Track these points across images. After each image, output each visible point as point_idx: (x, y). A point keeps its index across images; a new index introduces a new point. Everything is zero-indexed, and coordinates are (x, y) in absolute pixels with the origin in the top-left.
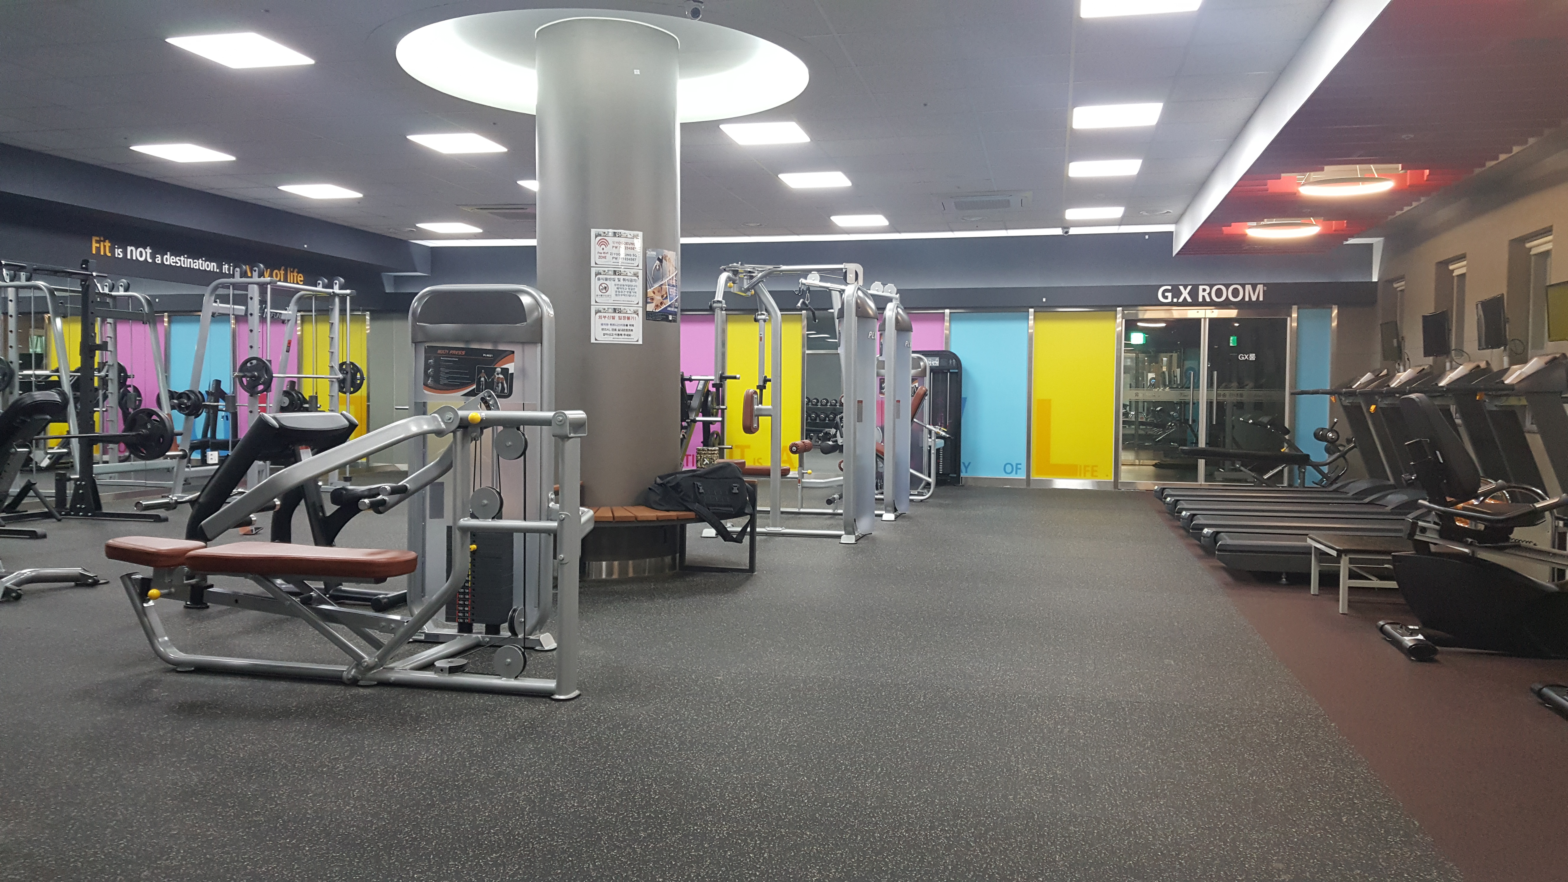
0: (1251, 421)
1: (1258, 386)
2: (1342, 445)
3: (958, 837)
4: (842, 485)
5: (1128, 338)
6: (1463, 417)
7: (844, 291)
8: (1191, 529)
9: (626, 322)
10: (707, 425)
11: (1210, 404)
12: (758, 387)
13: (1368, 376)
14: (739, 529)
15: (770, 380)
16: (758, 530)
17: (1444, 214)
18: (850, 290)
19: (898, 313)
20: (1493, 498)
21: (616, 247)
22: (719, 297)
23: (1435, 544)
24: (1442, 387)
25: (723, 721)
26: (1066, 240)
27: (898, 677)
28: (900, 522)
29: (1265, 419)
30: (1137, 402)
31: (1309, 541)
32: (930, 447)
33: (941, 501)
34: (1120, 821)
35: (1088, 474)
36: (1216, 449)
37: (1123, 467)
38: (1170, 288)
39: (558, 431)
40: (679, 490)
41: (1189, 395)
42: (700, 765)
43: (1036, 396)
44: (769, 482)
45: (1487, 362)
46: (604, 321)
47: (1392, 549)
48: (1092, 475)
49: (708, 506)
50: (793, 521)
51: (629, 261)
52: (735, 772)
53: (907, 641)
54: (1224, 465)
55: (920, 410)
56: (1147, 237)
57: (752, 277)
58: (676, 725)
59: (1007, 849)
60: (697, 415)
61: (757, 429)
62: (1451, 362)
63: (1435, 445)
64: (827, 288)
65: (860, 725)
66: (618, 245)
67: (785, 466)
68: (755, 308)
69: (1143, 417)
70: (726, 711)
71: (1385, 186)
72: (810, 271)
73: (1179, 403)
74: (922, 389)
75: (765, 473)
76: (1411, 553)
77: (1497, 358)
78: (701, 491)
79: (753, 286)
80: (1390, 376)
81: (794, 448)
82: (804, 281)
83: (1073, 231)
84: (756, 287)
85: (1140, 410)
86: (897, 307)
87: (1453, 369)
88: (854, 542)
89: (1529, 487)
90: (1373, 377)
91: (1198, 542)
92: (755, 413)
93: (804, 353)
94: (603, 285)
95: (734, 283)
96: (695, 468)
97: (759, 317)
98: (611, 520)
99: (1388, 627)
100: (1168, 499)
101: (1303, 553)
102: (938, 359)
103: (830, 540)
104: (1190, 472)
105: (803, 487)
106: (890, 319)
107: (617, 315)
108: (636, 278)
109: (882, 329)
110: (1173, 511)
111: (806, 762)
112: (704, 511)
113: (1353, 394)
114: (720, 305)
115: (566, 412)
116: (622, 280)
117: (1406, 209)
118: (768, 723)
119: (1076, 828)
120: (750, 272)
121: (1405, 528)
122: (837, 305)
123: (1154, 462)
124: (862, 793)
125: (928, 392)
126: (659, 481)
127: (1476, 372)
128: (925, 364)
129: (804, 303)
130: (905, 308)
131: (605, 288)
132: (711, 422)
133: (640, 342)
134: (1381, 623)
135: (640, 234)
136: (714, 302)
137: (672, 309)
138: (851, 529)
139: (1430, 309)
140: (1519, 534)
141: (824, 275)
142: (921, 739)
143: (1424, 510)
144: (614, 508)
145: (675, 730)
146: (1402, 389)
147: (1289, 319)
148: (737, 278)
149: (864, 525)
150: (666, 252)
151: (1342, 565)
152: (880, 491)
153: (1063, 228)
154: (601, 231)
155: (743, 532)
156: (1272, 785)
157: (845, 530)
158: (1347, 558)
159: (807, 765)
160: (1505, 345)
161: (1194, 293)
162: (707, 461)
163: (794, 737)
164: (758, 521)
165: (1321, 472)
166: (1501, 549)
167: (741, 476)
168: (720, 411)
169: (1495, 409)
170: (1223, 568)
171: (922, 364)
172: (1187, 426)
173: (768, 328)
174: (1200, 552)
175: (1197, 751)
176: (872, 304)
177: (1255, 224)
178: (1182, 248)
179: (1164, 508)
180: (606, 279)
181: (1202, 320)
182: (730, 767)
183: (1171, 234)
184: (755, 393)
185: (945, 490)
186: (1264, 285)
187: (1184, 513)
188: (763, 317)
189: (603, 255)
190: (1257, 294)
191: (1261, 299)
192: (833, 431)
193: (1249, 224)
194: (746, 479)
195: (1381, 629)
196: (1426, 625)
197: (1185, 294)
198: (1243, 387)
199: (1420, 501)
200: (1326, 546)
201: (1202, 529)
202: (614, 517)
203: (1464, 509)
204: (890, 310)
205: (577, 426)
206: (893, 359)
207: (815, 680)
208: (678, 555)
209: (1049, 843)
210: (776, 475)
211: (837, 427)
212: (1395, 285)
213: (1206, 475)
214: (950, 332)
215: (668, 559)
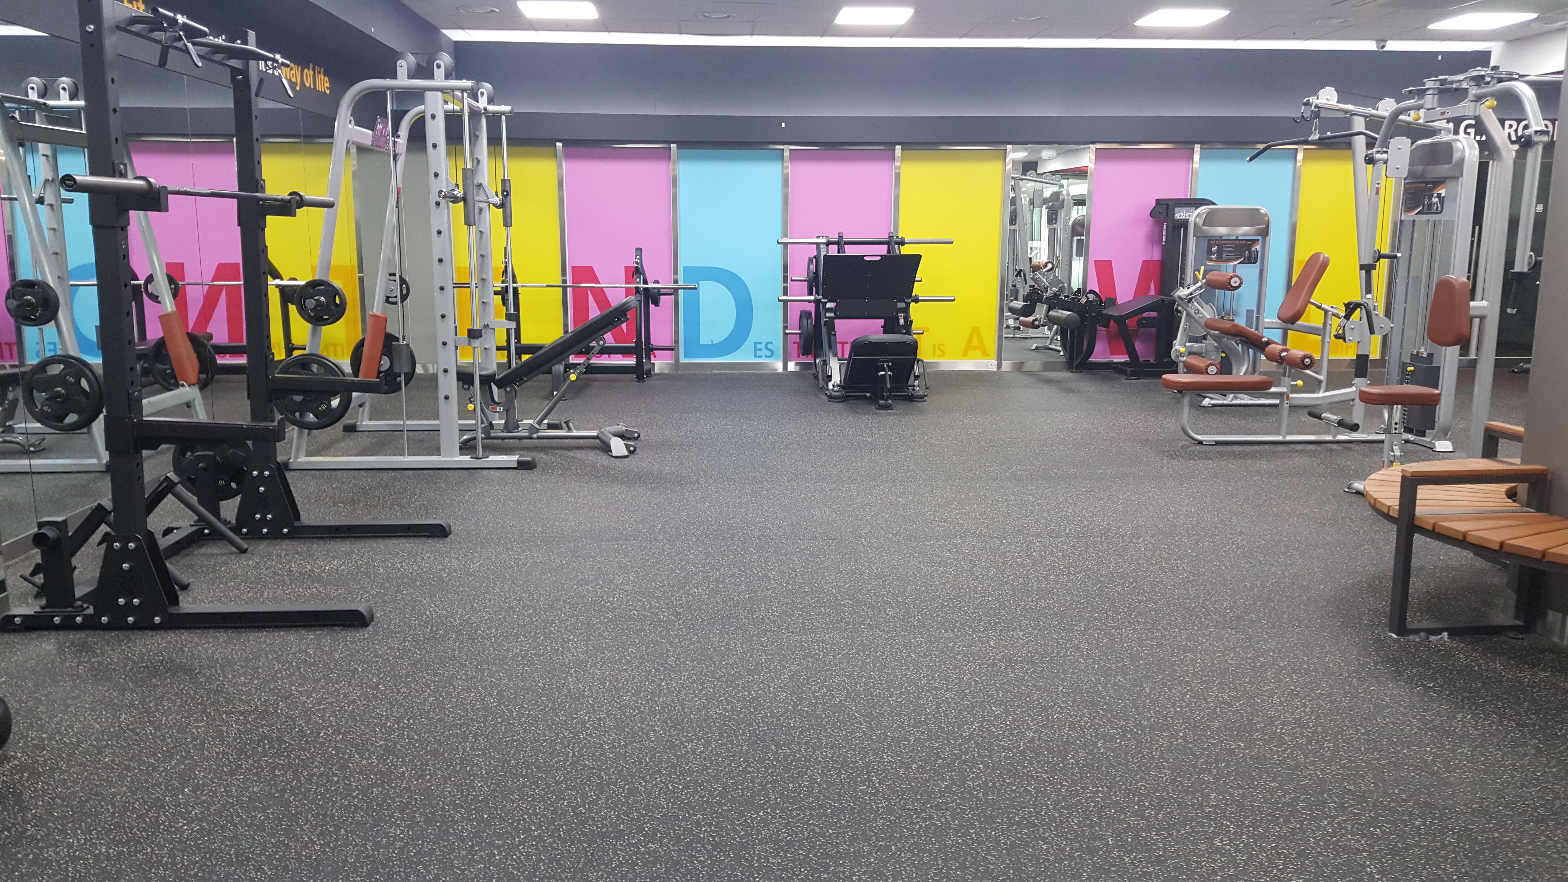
56: (1440, 57)
153: (1378, 41)
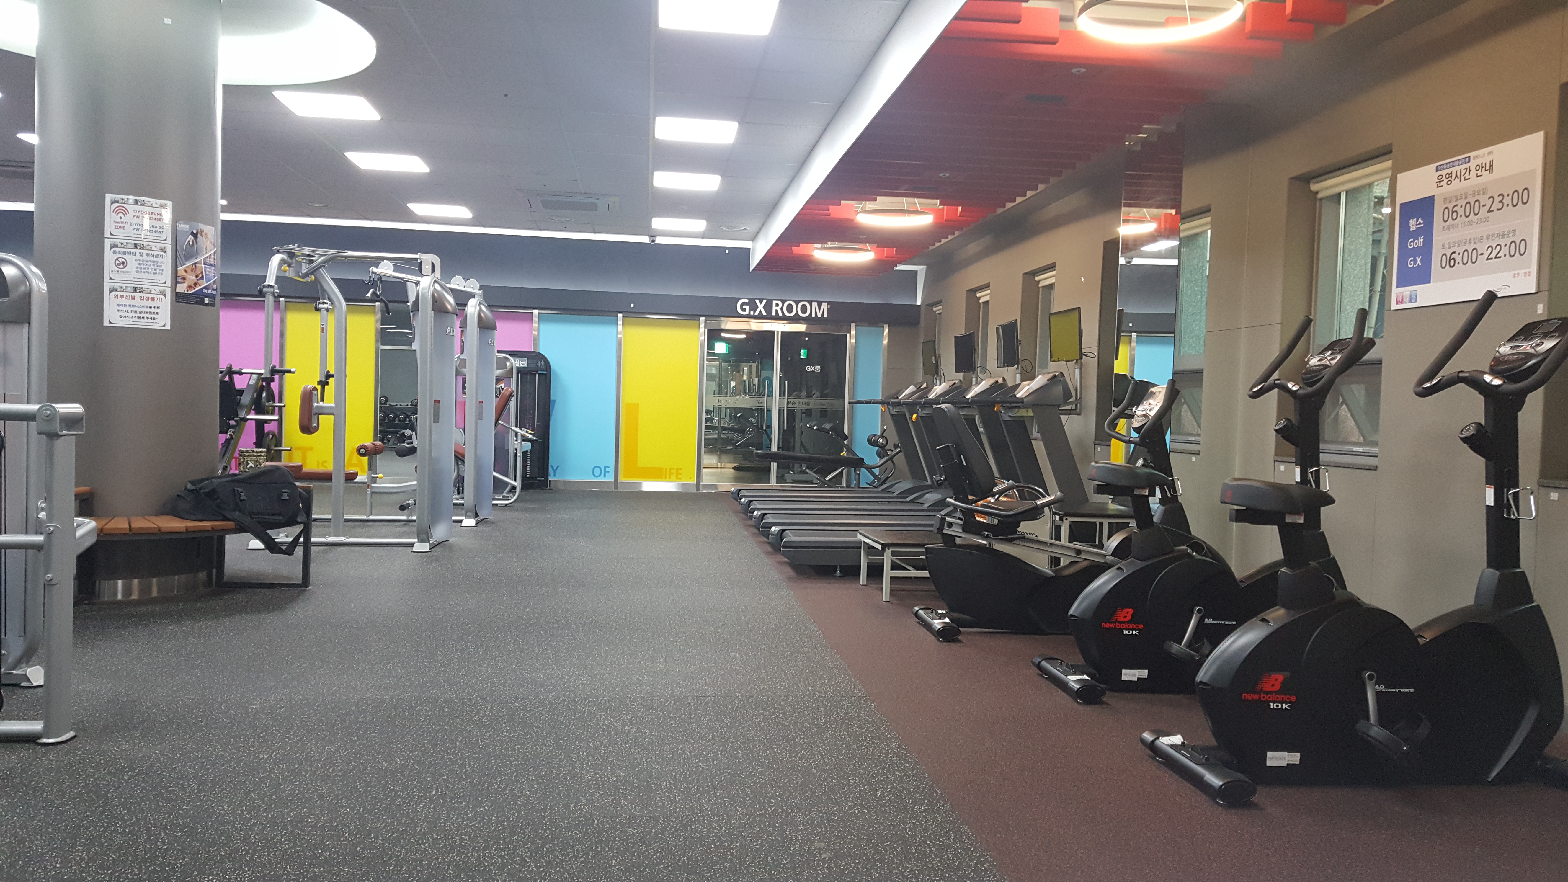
0: (816, 428)
1: (823, 396)
2: (890, 450)
3: (513, 853)
4: (416, 490)
5: (711, 346)
6: (985, 427)
7: (419, 282)
8: (762, 528)
9: (150, 303)
10: (260, 424)
11: (781, 411)
12: (319, 383)
13: (912, 388)
14: (290, 539)
15: (332, 376)
16: (313, 540)
17: (973, 248)
18: (426, 282)
19: (480, 310)
20: (1006, 496)
21: (138, 217)
22: (271, 280)
23: (959, 537)
24: (968, 399)
25: (255, 755)
26: (652, 247)
27: (463, 692)
28: (481, 528)
29: (827, 426)
30: (720, 408)
31: (860, 537)
32: (516, 449)
33: (528, 505)
34: (678, 817)
35: (673, 477)
36: (786, 453)
37: (705, 470)
38: (747, 301)
39: (45, 428)
40: (215, 497)
41: (764, 402)
42: (223, 807)
43: (625, 400)
44: (331, 487)
45: (1004, 378)
46: (120, 301)
47: (926, 542)
48: (677, 478)
49: (251, 514)
50: (359, 530)
51: (154, 234)
52: (265, 811)
53: (477, 652)
54: (793, 467)
55: (505, 413)
56: (727, 251)
57: (312, 262)
58: (196, 764)
59: (562, 860)
60: (249, 413)
61: (317, 429)
62: (977, 378)
63: (959, 451)
64: (402, 279)
65: (417, 746)
66: (140, 215)
67: (352, 470)
68: (316, 296)
69: (725, 423)
70: (260, 743)
71: (925, 221)
72: (383, 259)
73: (757, 410)
74: (506, 392)
75: (327, 477)
76: (940, 545)
77: (1011, 375)
78: (243, 497)
79: (313, 272)
80: (929, 389)
81: (362, 450)
82: (375, 270)
83: (659, 240)
84: (317, 273)
85: (723, 416)
86: (480, 303)
87: (977, 384)
88: (428, 550)
89: (1033, 487)
90: (915, 389)
91: (766, 540)
92: (315, 411)
93: (377, 349)
94: (120, 259)
95: (289, 266)
96: (237, 472)
97: (321, 306)
98: (128, 532)
99: (921, 612)
100: (743, 500)
101: (854, 548)
102: (526, 359)
103: (401, 548)
104: (762, 474)
105: (372, 493)
106: (473, 317)
107: (137, 295)
108: (164, 254)
109: (463, 326)
110: (747, 510)
111: (351, 792)
112: (246, 520)
113: (898, 404)
114: (272, 290)
115: (56, 406)
116: (144, 255)
117: (944, 241)
118: (310, 752)
119: (635, 829)
120: (309, 255)
121: (935, 522)
122: (412, 298)
123: (733, 465)
124: (412, 819)
125: (515, 394)
126: (190, 486)
127: (996, 386)
128: (512, 364)
129: (374, 293)
130: (489, 306)
131: (123, 263)
132: (266, 421)
133: (168, 327)
134: (916, 609)
135: (170, 203)
136: (264, 286)
137: (209, 292)
138: (425, 537)
139: (961, 331)
140: (1025, 527)
141: (399, 264)
142: (483, 754)
143: (951, 508)
144: (132, 518)
145: (194, 769)
146: (937, 400)
147: (848, 335)
148: (294, 261)
149: (439, 532)
150: (201, 226)
151: (885, 557)
152: (461, 496)
153: (650, 236)
154: (118, 197)
155: (295, 542)
156: (818, 766)
157: (418, 537)
158: (890, 551)
159: (352, 795)
160: (1018, 364)
161: (768, 307)
162: (251, 464)
163: (338, 766)
164: (314, 531)
165: (873, 474)
166: (1010, 541)
167: (291, 480)
168: (277, 409)
169: (1009, 419)
170: (786, 563)
171: (508, 364)
172: (764, 432)
173: (331, 319)
174: (769, 549)
175: (754, 740)
176: (451, 299)
177: (820, 246)
178: (758, 265)
179: (739, 508)
180: (125, 253)
181: (776, 333)
182: (259, 806)
183: (748, 250)
184: (315, 389)
185: (530, 492)
186: (828, 303)
187: (755, 513)
188: (326, 306)
189: (120, 225)
190: (822, 311)
191: (825, 316)
192: (408, 432)
193: (816, 246)
194: (297, 484)
195: (916, 614)
196: (952, 609)
197: (761, 307)
198: (811, 396)
199: (948, 499)
200: (872, 540)
201: (771, 528)
202: (130, 529)
203: (982, 506)
204: (472, 306)
205: (71, 421)
206: (475, 358)
207: (369, 702)
208: (214, 571)
209: (607, 849)
210: (339, 480)
211: (413, 428)
212: (935, 309)
213: (777, 477)
214: (538, 333)
215: (202, 576)
